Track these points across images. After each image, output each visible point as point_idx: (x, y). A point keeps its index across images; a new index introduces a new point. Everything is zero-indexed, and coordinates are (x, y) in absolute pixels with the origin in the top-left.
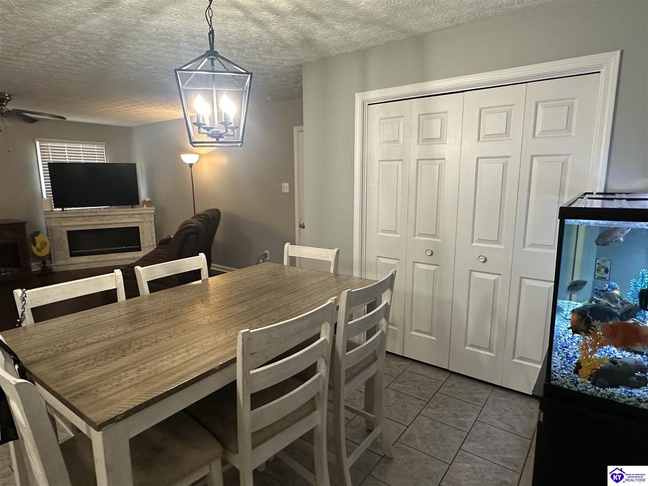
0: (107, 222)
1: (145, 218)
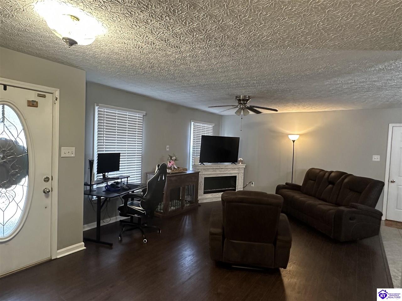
0: (223, 173)
1: (240, 171)
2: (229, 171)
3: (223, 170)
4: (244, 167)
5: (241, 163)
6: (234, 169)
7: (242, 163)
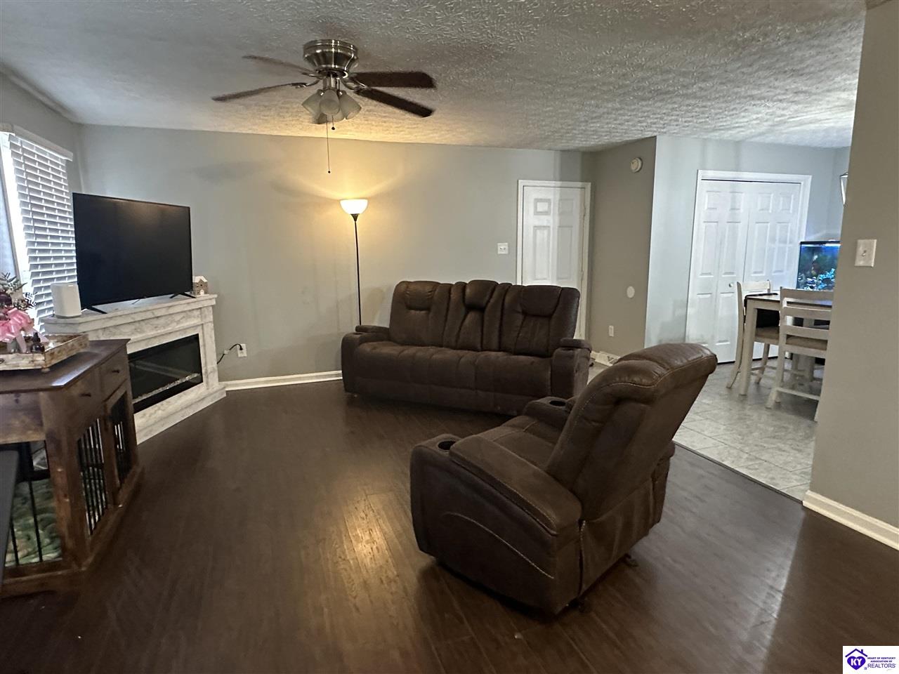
1: (205, 317)
2: (178, 322)
3: (162, 321)
4: (214, 303)
5: (202, 293)
6: (189, 313)
7: (206, 293)
